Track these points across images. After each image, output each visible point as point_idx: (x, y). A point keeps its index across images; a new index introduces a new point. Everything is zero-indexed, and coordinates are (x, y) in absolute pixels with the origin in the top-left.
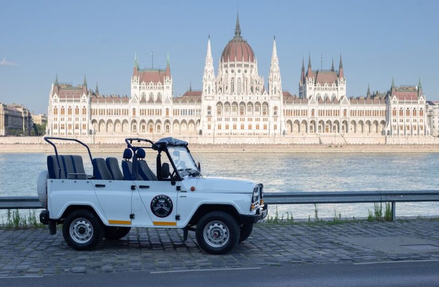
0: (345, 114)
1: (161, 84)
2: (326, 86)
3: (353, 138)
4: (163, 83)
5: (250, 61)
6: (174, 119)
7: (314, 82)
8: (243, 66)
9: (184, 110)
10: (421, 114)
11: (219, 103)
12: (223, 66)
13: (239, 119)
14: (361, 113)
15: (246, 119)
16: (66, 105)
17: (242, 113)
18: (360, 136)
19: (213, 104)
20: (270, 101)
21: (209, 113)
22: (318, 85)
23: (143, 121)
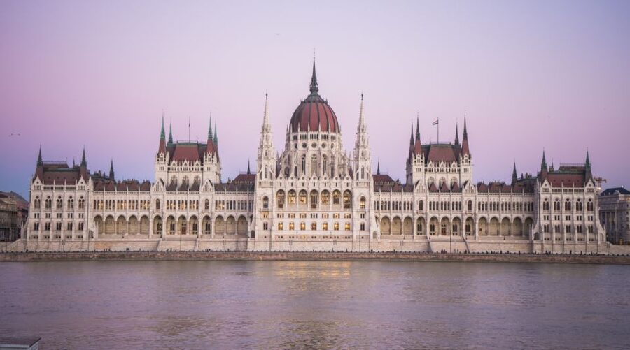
0: (470, 208)
1: (200, 164)
2: (442, 166)
3: (480, 243)
4: (202, 162)
5: (330, 130)
6: (217, 214)
7: (424, 161)
8: (320, 137)
9: (231, 202)
10: (590, 208)
11: (281, 191)
12: (291, 138)
13: (309, 216)
14: (495, 206)
15: (320, 215)
16: (55, 195)
17: (314, 206)
18: (493, 241)
19: (271, 193)
20: (354, 189)
21: (266, 206)
22: (431, 166)
23: (172, 218)
